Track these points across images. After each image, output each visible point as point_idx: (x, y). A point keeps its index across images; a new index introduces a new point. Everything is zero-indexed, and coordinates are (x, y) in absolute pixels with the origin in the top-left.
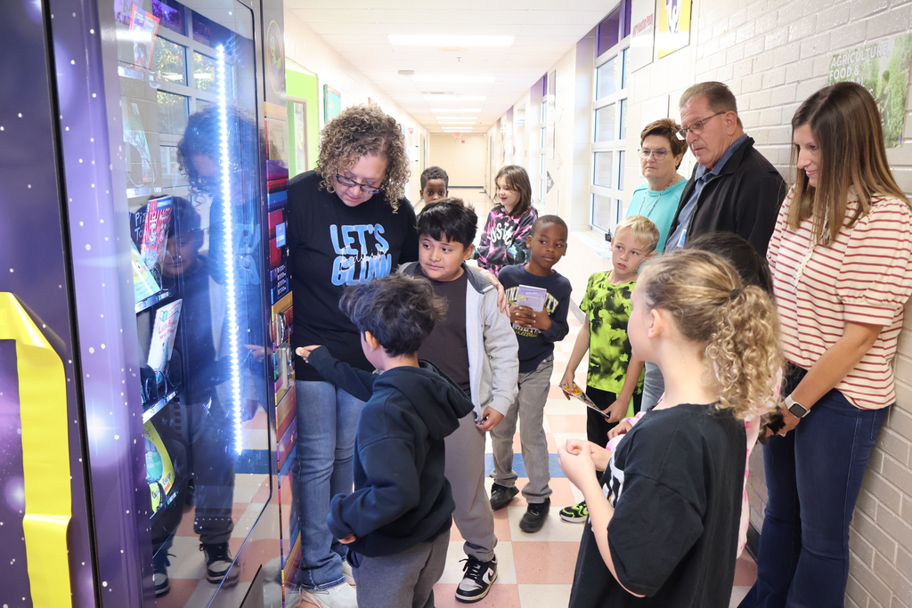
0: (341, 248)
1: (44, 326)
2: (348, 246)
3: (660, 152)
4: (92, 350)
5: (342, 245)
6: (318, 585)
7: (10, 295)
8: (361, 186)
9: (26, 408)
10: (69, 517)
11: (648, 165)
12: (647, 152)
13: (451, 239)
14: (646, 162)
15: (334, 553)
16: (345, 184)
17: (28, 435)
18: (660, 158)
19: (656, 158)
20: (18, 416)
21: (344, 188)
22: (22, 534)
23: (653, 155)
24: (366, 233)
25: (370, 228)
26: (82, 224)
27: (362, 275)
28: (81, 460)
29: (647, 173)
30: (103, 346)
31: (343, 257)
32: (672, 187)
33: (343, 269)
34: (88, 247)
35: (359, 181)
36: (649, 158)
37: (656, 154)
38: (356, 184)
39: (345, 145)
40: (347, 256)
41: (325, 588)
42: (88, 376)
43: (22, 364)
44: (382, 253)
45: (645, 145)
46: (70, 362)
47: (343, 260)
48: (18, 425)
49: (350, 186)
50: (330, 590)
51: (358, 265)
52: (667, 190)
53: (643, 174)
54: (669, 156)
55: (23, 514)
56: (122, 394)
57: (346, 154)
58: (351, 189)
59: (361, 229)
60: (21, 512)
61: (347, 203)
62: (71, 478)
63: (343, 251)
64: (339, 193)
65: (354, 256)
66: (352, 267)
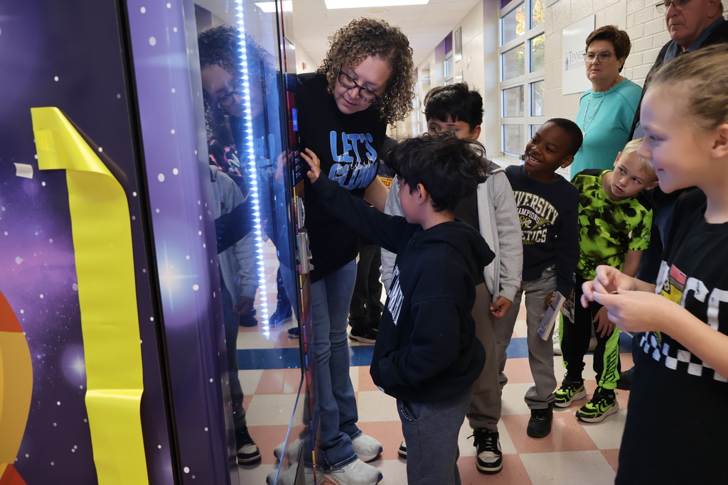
0: (338, 155)
1: (100, 150)
2: (346, 153)
3: (604, 55)
4: (161, 178)
5: (340, 152)
6: (333, 464)
7: (56, 110)
8: (361, 88)
9: (81, 257)
10: (141, 391)
11: (593, 67)
12: (592, 56)
13: (456, 119)
14: (591, 65)
15: (341, 433)
16: (344, 86)
17: (86, 290)
18: (605, 60)
19: (601, 60)
20: (73, 267)
21: (343, 89)
22: (84, 413)
23: (598, 58)
24: (359, 141)
25: (362, 137)
26: (143, 10)
27: (351, 181)
28: (152, 319)
29: (592, 76)
30: (176, 171)
31: (339, 165)
32: (616, 86)
33: (338, 175)
34: (152, 41)
35: (360, 83)
36: (594, 60)
37: (600, 57)
38: (357, 86)
39: (354, 43)
40: (343, 164)
41: (340, 466)
42: (158, 211)
43: (74, 200)
44: (371, 162)
45: (589, 50)
46: (135, 194)
47: (339, 167)
48: (73, 278)
49: (349, 88)
50: (345, 468)
51: (351, 172)
52: (611, 90)
53: (588, 76)
54: (613, 58)
55: (84, 391)
56: (200, 233)
57: (355, 51)
58: (350, 91)
59: (354, 138)
60: (81, 387)
61: (343, 108)
62: (141, 342)
63: (339, 159)
64: (336, 96)
65: (349, 163)
66: (345, 175)
